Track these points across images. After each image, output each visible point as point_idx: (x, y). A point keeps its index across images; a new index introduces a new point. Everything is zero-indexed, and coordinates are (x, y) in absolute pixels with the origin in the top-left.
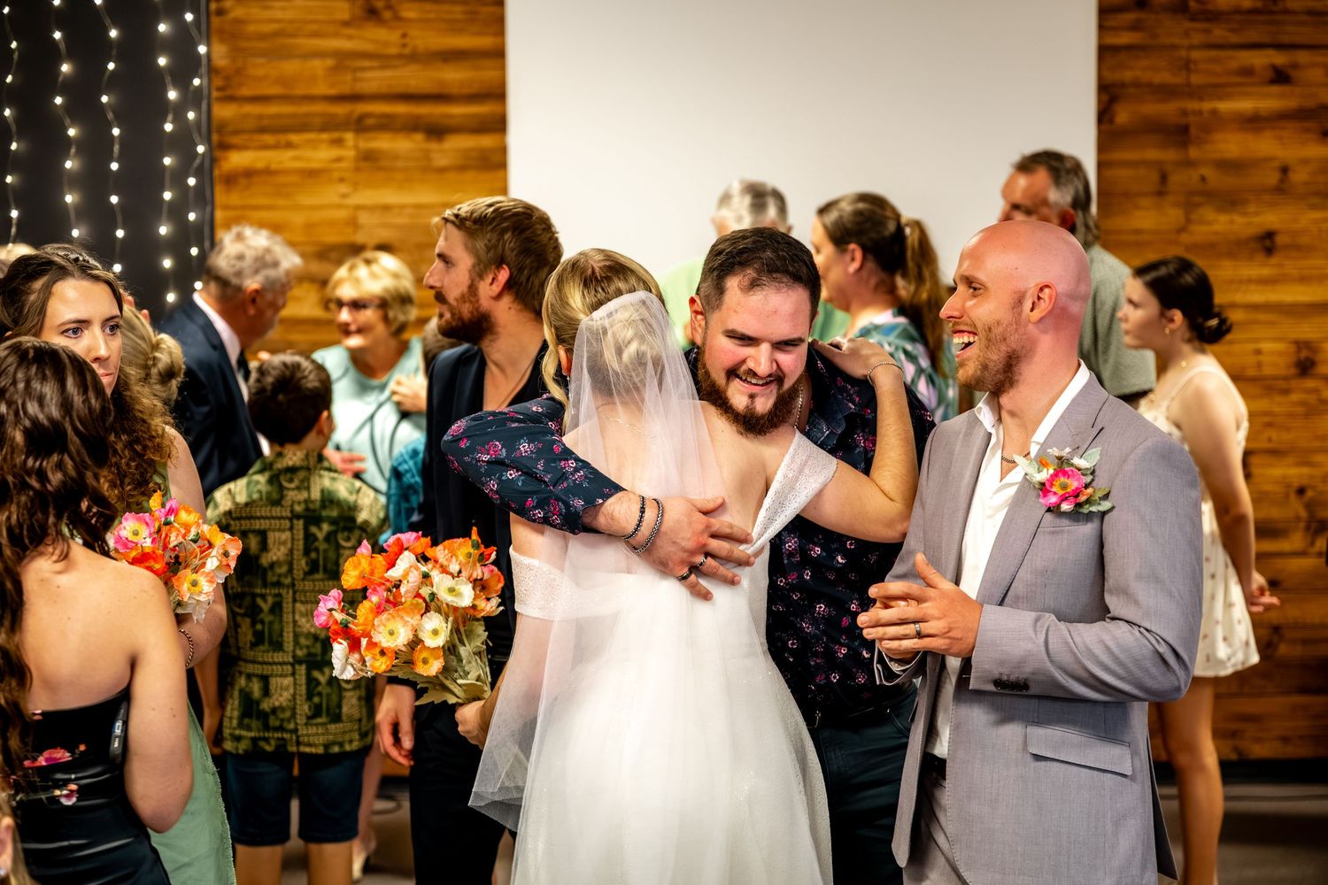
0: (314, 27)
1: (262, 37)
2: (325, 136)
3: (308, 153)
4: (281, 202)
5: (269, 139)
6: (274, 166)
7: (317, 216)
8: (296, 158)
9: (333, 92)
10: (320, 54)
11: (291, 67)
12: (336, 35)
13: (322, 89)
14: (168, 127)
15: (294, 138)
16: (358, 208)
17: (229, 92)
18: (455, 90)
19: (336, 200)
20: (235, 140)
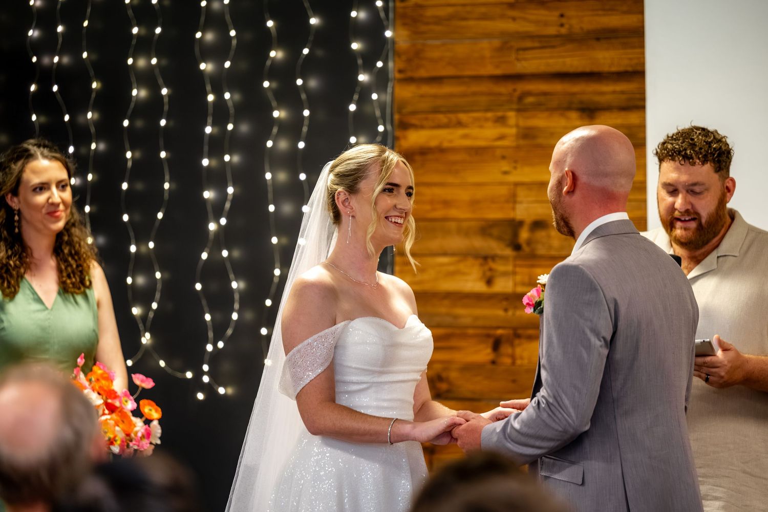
0: (483, 10)
1: (438, 21)
2: (489, 115)
3: (474, 131)
4: (450, 179)
5: (443, 118)
6: (446, 145)
7: (480, 193)
8: (465, 136)
9: (498, 72)
10: (488, 36)
11: (461, 49)
12: (503, 17)
13: (490, 70)
14: (352, 107)
15: (463, 117)
16: (517, 184)
17: (409, 74)
18: (606, 69)
19: (499, 177)
20: (413, 120)
